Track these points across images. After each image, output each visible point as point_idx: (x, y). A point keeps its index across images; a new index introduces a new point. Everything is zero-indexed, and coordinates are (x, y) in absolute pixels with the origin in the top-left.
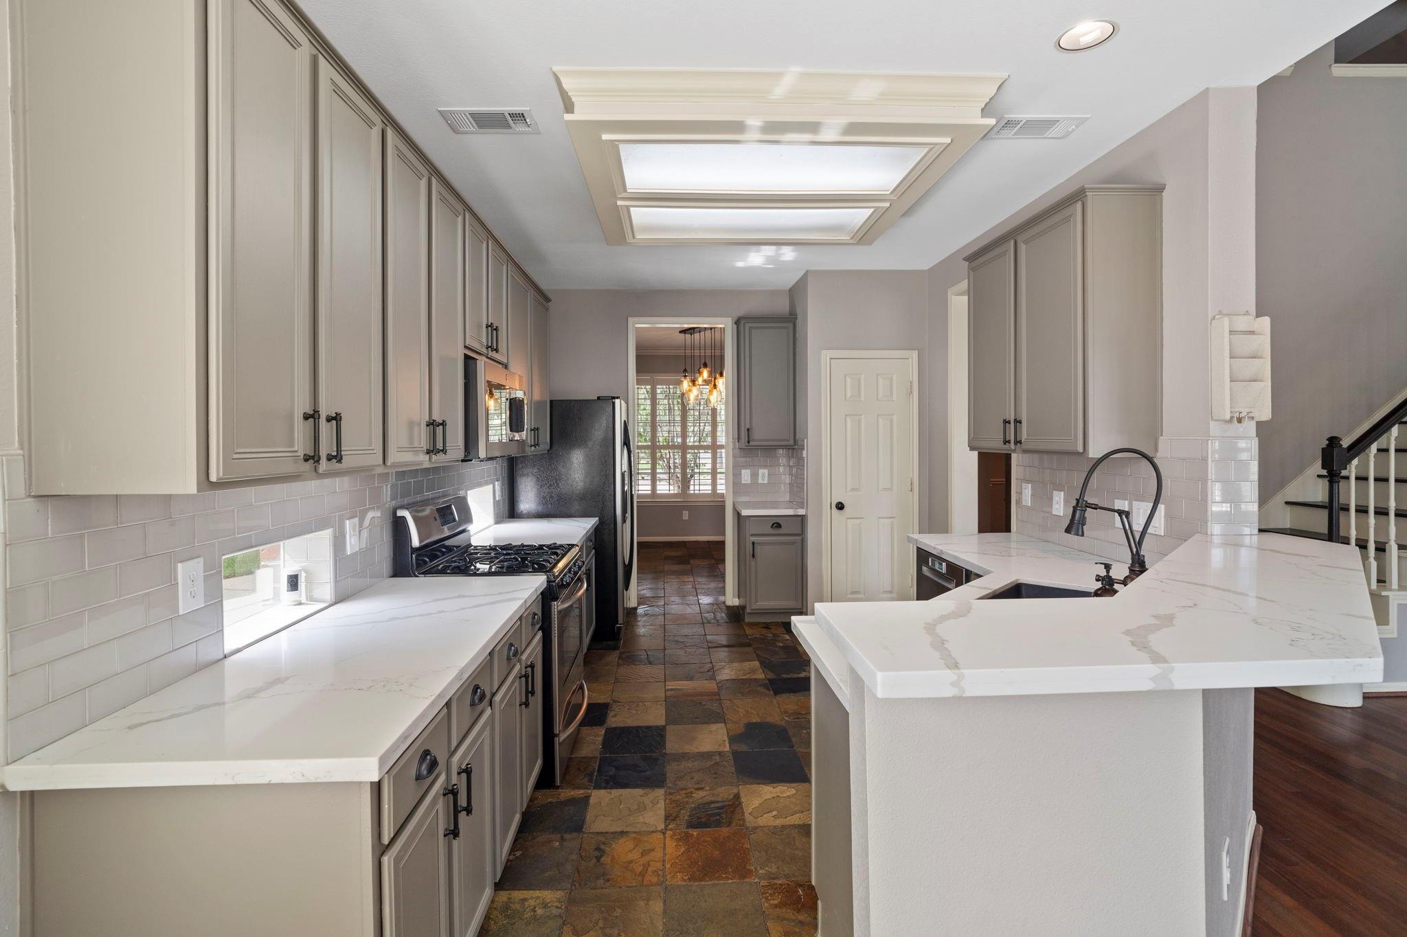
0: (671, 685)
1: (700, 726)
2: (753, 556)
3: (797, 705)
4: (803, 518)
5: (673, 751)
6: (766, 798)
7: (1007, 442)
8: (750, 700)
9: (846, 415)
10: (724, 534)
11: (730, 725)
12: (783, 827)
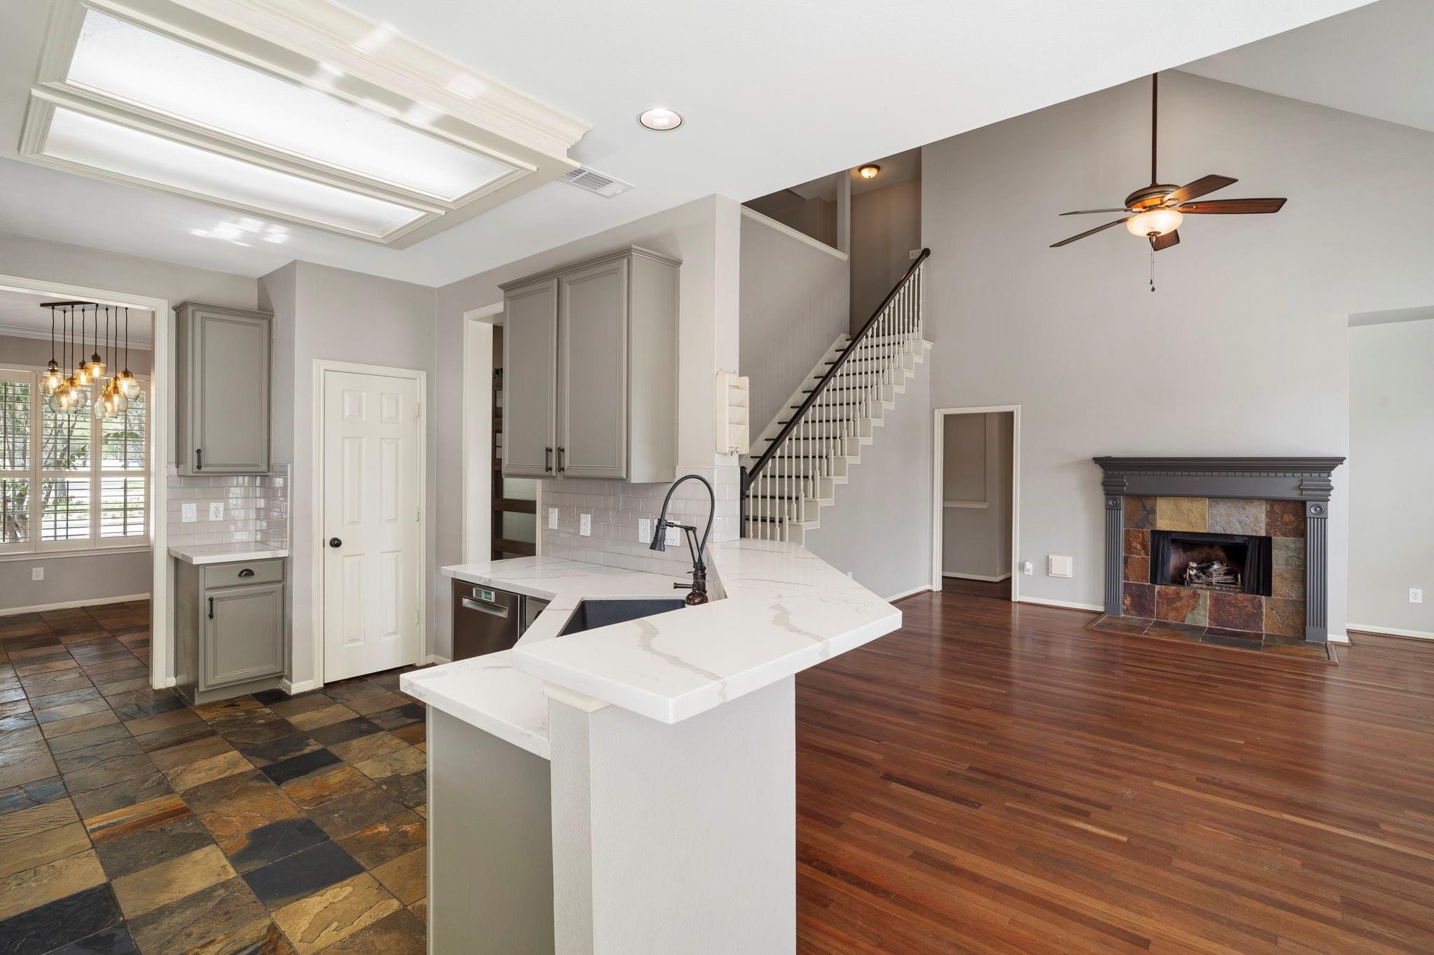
0: (94, 822)
1: (175, 861)
2: (211, 616)
3: (315, 787)
4: (284, 563)
5: (140, 912)
6: (316, 912)
7: (549, 469)
8: (244, 802)
9: (343, 438)
10: (150, 589)
11: (225, 843)
12: (353, 936)
